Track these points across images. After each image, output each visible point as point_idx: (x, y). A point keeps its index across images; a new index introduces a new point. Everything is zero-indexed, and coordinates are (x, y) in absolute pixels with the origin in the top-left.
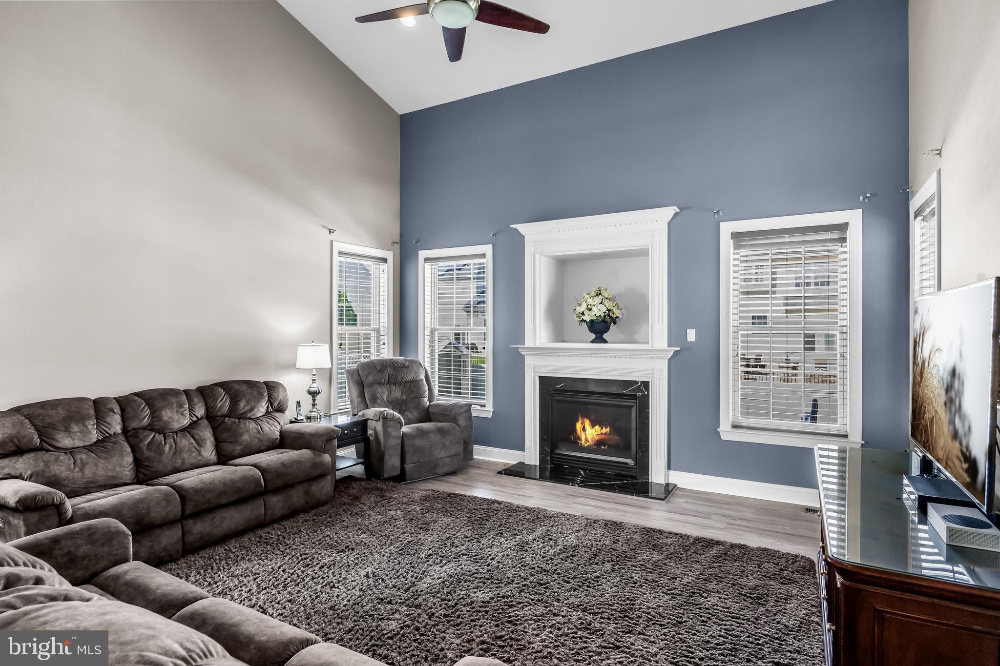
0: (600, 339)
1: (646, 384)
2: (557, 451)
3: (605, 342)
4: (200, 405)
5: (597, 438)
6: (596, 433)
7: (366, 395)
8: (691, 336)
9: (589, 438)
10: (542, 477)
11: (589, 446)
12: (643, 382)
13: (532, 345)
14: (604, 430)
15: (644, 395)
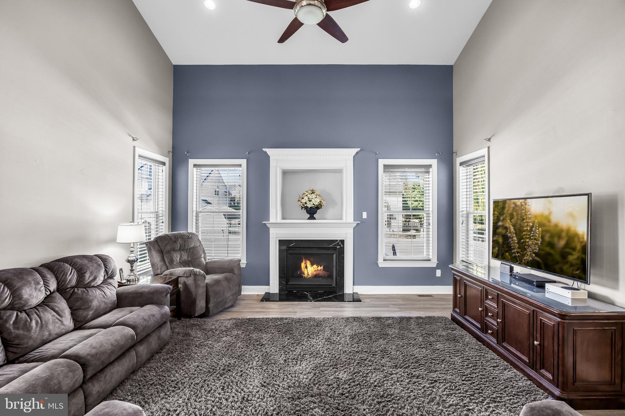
0: (312, 217)
1: (342, 242)
2: (289, 283)
3: (315, 219)
4: (53, 280)
5: (315, 273)
6: (314, 270)
7: (166, 259)
8: (365, 215)
9: (310, 273)
10: (281, 300)
11: (309, 278)
12: (340, 240)
13: (275, 222)
14: (319, 268)
15: (341, 247)
